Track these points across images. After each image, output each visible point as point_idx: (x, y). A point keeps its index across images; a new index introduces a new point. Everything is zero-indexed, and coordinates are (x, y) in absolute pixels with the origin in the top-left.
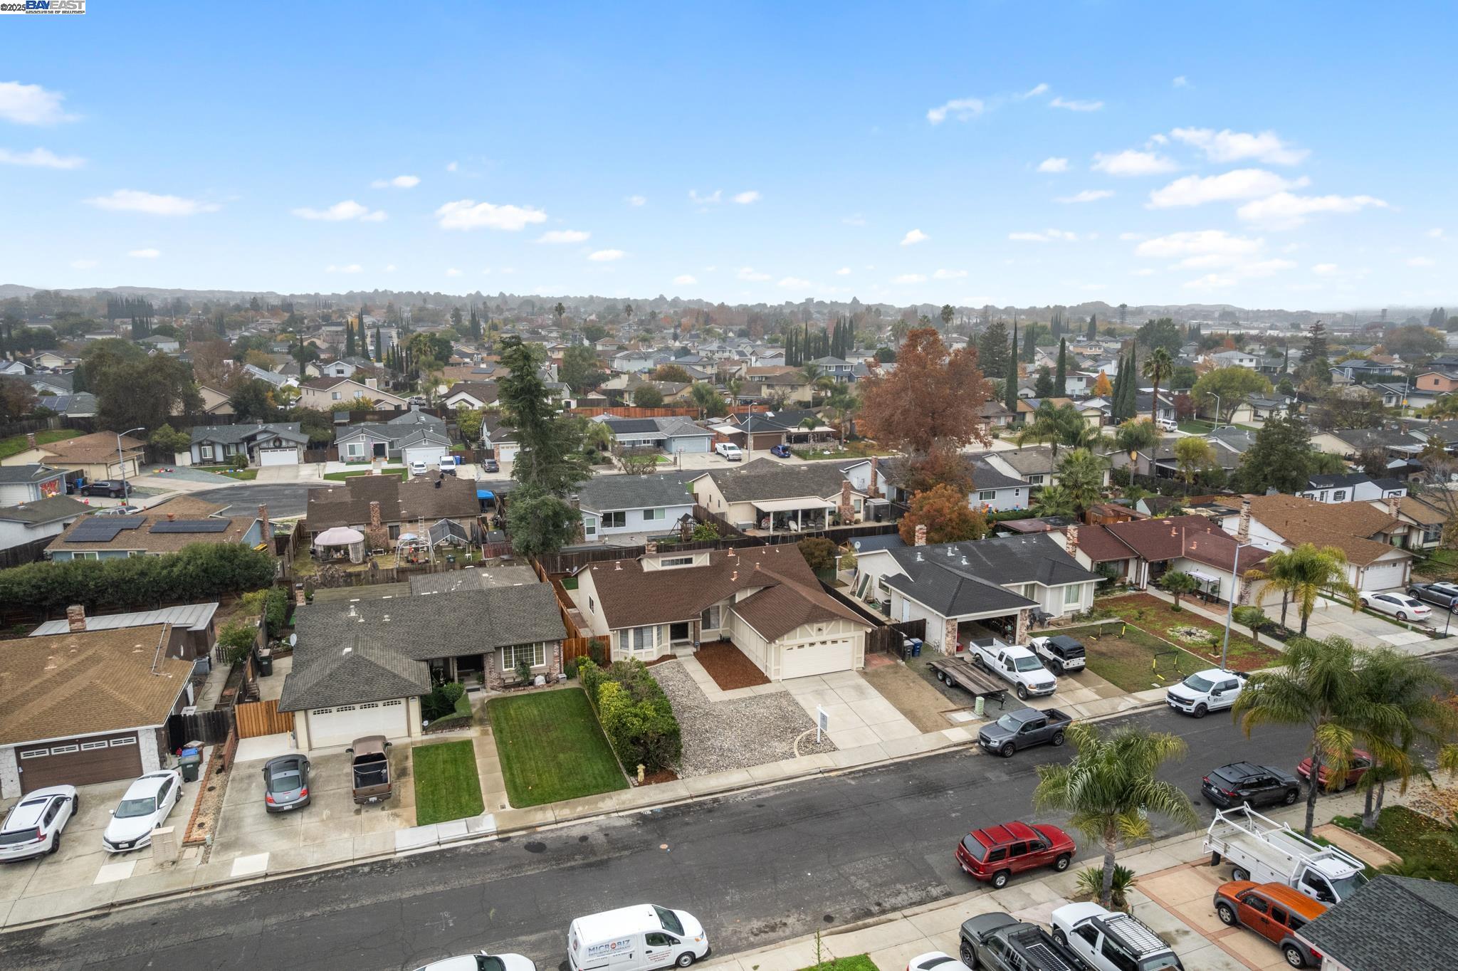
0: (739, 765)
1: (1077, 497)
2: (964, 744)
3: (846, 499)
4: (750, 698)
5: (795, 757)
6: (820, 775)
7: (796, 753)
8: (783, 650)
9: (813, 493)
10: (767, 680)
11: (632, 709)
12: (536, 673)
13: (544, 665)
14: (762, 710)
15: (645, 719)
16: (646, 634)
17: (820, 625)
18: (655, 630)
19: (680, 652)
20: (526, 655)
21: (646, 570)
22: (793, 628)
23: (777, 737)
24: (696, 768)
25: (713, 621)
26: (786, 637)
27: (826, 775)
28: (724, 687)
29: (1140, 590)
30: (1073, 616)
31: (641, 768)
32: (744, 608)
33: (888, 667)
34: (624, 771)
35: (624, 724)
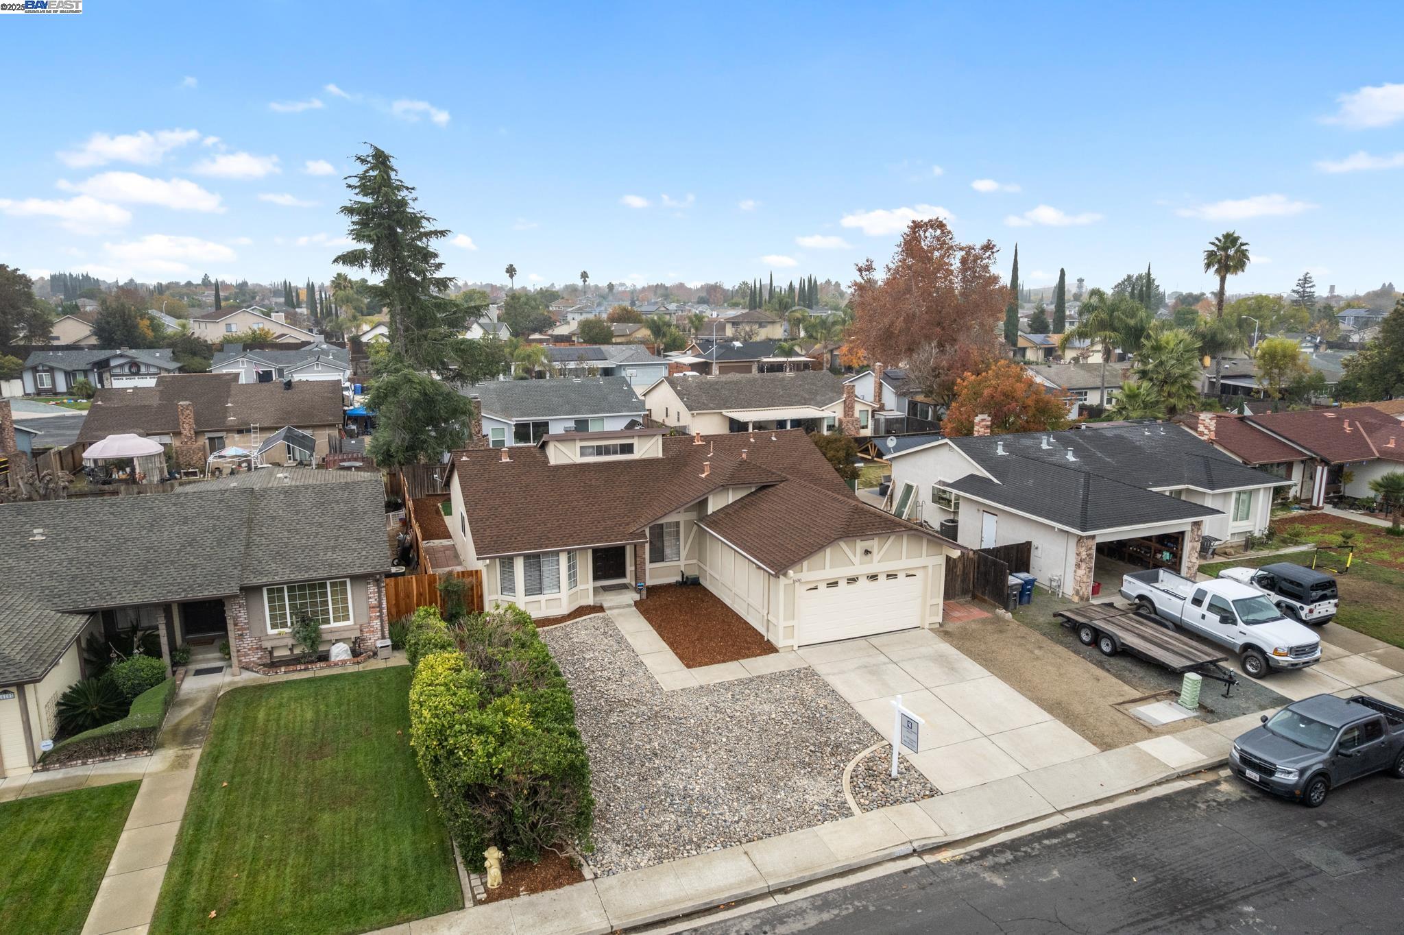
0: (728, 839)
1: (1170, 395)
2: (1196, 772)
3: (848, 409)
4: (741, 682)
5: (849, 814)
6: (915, 862)
7: (852, 803)
8: (801, 590)
9: (805, 402)
10: (770, 648)
11: (474, 716)
12: (333, 637)
13: (350, 622)
14: (766, 707)
15: (504, 737)
16: (547, 568)
17: (867, 544)
18: (563, 559)
19: (609, 600)
20: (314, 604)
21: (552, 462)
22: (821, 547)
23: (805, 765)
24: (629, 847)
25: (668, 552)
26: (805, 564)
27: (929, 859)
28: (690, 661)
29: (1313, 508)
30: (1247, 541)
31: (493, 856)
32: (725, 522)
33: (984, 622)
34: (459, 860)
35: (451, 752)
